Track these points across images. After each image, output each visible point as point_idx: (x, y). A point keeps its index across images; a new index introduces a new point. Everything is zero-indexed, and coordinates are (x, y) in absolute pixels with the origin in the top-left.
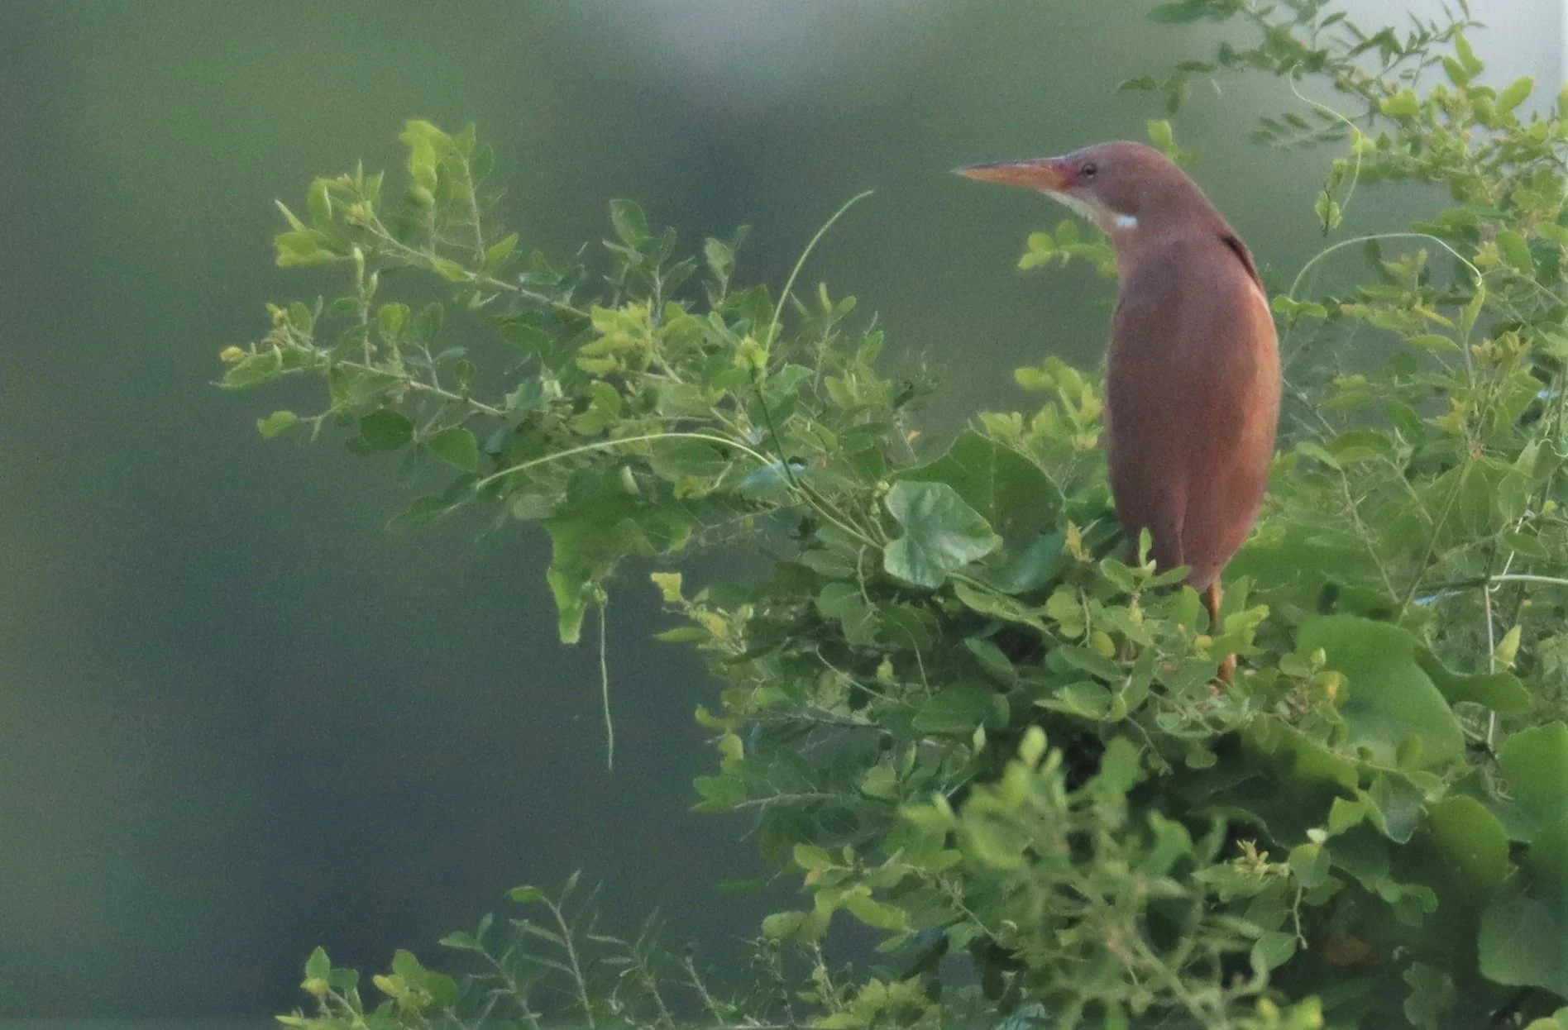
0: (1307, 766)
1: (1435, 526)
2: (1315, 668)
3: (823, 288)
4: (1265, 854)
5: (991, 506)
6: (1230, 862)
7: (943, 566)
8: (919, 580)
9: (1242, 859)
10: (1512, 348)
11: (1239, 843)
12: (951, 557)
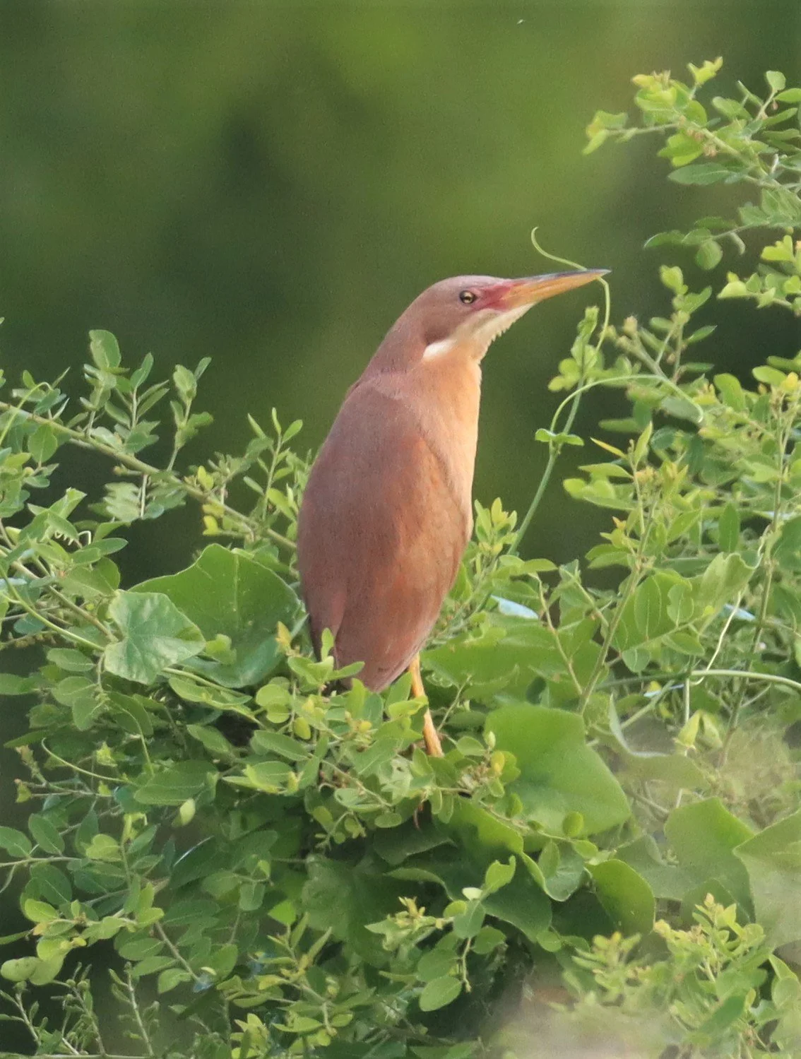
0: (487, 835)
1: (609, 629)
2: (490, 749)
3: (274, 412)
4: (423, 909)
5: (235, 610)
6: (393, 916)
7: (156, 666)
8: (134, 678)
9: (405, 913)
10: (671, 475)
11: (401, 899)
12: (163, 657)
